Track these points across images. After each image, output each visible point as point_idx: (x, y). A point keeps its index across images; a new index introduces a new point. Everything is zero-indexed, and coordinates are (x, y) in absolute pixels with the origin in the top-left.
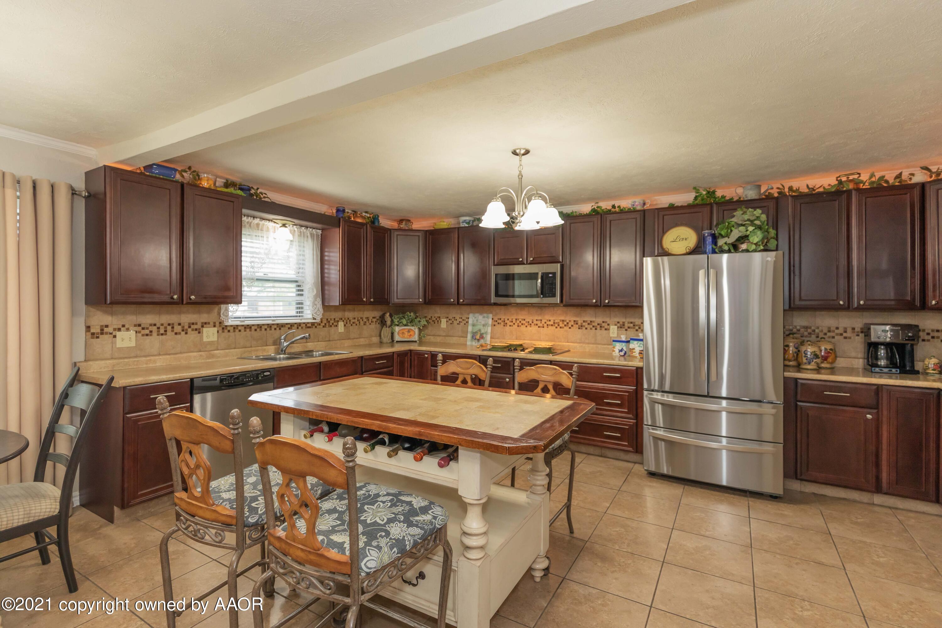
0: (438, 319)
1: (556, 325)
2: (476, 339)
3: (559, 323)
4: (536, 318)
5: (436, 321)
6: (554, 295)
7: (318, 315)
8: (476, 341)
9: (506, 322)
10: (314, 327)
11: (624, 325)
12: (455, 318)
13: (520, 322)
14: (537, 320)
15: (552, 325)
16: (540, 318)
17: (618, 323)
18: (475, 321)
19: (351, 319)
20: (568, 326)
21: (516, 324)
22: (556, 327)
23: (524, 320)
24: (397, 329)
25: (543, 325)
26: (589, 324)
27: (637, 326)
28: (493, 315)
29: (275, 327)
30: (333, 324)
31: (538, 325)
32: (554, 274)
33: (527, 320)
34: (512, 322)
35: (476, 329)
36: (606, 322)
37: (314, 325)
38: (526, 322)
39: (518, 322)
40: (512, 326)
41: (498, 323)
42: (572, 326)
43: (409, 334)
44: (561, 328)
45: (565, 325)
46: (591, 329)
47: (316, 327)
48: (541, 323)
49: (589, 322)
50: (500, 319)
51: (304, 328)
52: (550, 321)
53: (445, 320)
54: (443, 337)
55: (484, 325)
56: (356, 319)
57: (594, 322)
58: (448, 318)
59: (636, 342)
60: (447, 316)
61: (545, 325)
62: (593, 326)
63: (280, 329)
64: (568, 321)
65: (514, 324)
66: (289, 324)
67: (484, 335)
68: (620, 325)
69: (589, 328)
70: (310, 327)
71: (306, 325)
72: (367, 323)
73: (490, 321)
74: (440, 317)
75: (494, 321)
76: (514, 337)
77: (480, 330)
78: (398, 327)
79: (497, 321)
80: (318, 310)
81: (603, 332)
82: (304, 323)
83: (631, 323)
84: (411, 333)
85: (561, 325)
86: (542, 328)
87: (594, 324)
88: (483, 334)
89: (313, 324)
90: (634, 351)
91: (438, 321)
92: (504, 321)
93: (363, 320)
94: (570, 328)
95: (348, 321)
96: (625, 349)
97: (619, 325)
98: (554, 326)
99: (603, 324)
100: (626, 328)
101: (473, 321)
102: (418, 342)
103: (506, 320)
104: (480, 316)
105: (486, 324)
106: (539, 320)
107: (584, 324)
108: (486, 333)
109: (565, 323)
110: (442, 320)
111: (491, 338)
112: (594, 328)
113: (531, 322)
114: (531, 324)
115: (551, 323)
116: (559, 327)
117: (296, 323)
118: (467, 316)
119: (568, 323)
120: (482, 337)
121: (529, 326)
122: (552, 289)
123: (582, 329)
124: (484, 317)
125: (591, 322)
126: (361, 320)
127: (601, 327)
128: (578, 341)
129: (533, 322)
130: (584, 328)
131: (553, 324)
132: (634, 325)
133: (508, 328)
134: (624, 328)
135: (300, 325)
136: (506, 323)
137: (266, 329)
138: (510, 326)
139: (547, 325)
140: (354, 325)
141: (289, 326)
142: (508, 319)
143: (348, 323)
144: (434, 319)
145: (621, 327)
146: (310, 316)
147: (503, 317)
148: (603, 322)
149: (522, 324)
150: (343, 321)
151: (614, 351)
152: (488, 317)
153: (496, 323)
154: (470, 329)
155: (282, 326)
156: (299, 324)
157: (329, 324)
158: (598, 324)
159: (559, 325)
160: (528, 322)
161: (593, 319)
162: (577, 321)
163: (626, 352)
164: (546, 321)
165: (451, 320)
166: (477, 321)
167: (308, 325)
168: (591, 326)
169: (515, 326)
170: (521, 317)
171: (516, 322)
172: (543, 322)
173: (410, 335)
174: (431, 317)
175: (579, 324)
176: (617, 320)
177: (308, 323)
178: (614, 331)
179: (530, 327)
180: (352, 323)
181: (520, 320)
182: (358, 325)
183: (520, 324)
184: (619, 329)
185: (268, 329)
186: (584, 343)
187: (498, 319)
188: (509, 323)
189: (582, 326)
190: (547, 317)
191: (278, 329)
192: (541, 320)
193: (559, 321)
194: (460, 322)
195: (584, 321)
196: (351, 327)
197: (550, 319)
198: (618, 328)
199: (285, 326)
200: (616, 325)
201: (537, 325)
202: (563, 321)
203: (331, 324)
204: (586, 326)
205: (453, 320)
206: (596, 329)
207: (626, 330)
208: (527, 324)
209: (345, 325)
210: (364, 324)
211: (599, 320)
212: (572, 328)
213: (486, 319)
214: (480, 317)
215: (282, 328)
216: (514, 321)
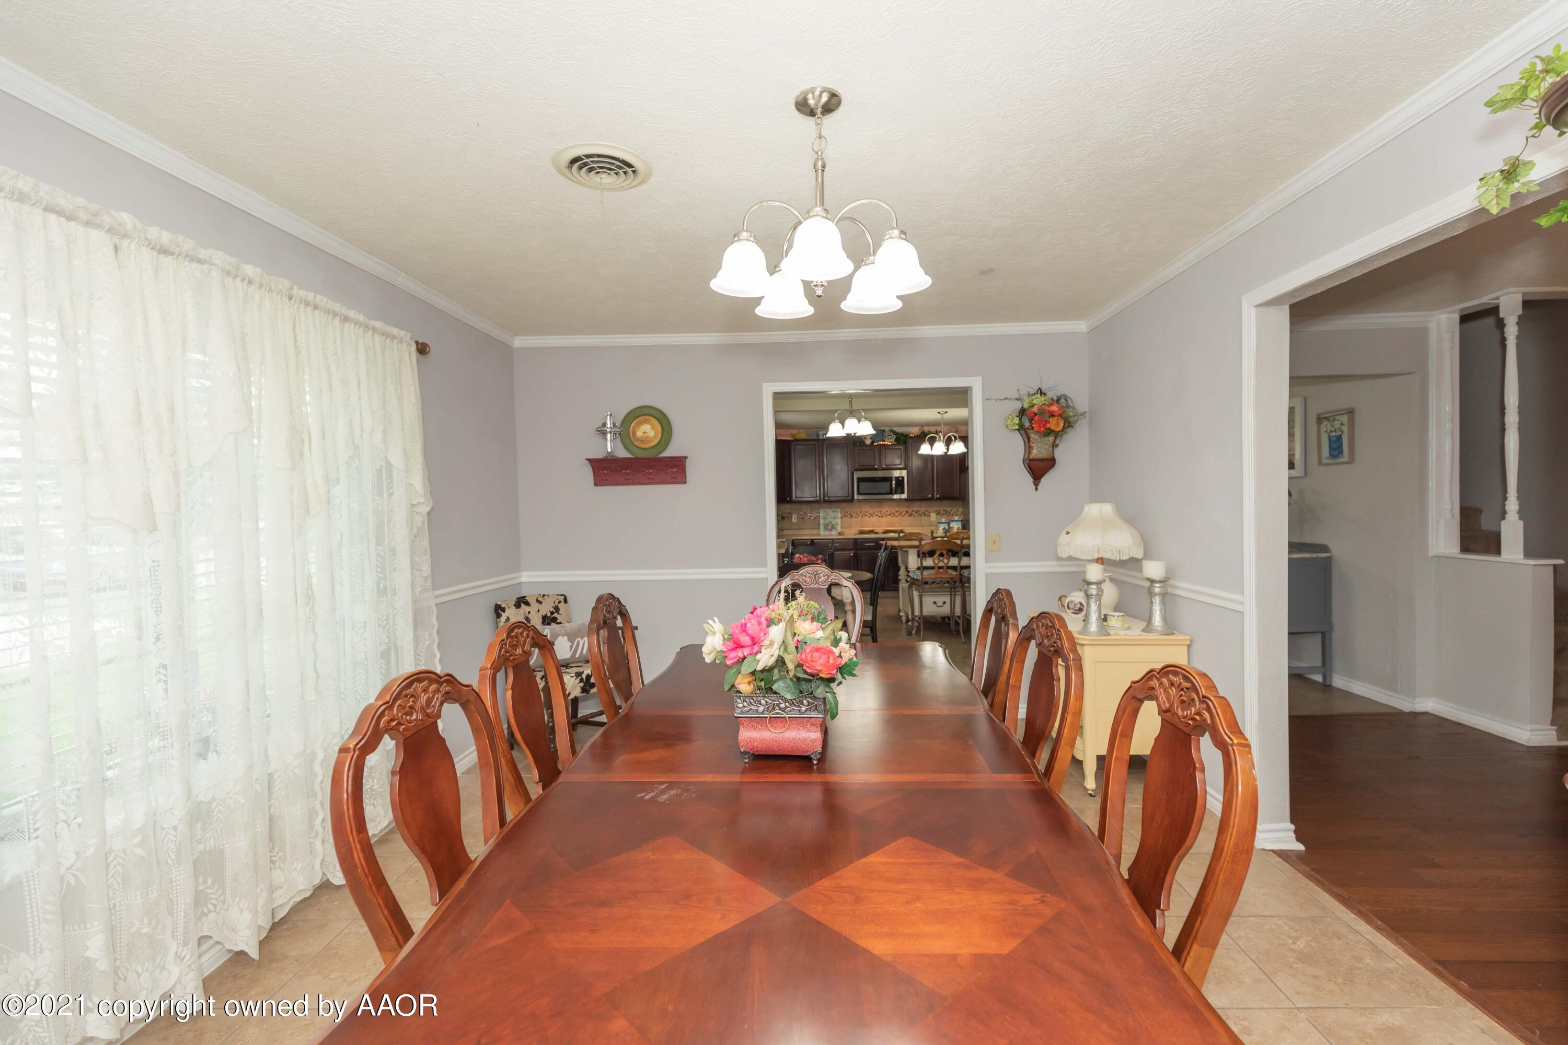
0: (789, 515)
1: (893, 515)
2: (828, 529)
4: (877, 510)
5: (787, 517)
6: (903, 492)
8: (829, 531)
11: (940, 512)
12: (805, 513)
13: (864, 514)
15: (889, 515)
16: (880, 510)
18: (826, 516)
20: (901, 515)
22: (893, 517)
23: (867, 512)
25: (882, 515)
27: (948, 512)
28: (841, 510)
31: (879, 516)
32: (903, 478)
33: (870, 512)
34: (857, 514)
35: (827, 521)
36: (928, 511)
38: (869, 514)
39: (862, 514)
41: (846, 516)
42: (904, 515)
44: (896, 516)
45: (899, 515)
46: (918, 516)
49: (916, 511)
52: (887, 512)
53: (796, 515)
54: (795, 530)
55: (834, 518)
58: (799, 513)
59: (954, 523)
61: (884, 515)
64: (901, 512)
65: (859, 515)
67: (835, 526)
69: (916, 516)
73: (839, 515)
75: (842, 514)
77: (831, 522)
79: (844, 515)
81: (926, 518)
83: (945, 510)
85: (896, 514)
86: (882, 518)
87: (919, 513)
88: (834, 524)
90: (953, 528)
91: (789, 517)
92: (851, 514)
96: (947, 527)
97: (936, 512)
98: (891, 515)
99: (926, 513)
100: (941, 514)
101: (824, 516)
105: (836, 516)
106: (879, 512)
108: (837, 524)
109: (899, 513)
110: (793, 515)
111: (842, 528)
114: (872, 515)
115: (889, 513)
118: (818, 512)
120: (833, 527)
123: (912, 517)
124: (833, 511)
127: (924, 514)
128: (909, 526)
129: (874, 513)
132: (946, 512)
133: (853, 520)
136: (852, 516)
138: (856, 517)
139: (886, 515)
142: (854, 513)
144: (786, 515)
145: (938, 514)
147: (849, 512)
148: (926, 511)
149: (866, 515)
152: (837, 511)
154: (822, 521)
161: (919, 509)
164: (885, 512)
165: (802, 515)
166: (828, 513)
169: (860, 517)
170: (864, 510)
176: (935, 509)
178: (933, 516)
179: (872, 517)
181: (864, 512)
186: (913, 526)
187: (846, 512)
188: (854, 515)
189: (911, 515)
190: (886, 509)
192: (881, 512)
193: (894, 512)
194: (810, 516)
195: (913, 511)
197: (888, 510)
198: (936, 514)
200: (934, 512)
201: (877, 515)
202: (898, 511)
204: (914, 514)
205: (804, 515)
206: (921, 517)
211: (923, 510)
213: (835, 513)
214: (830, 512)
216: (859, 513)
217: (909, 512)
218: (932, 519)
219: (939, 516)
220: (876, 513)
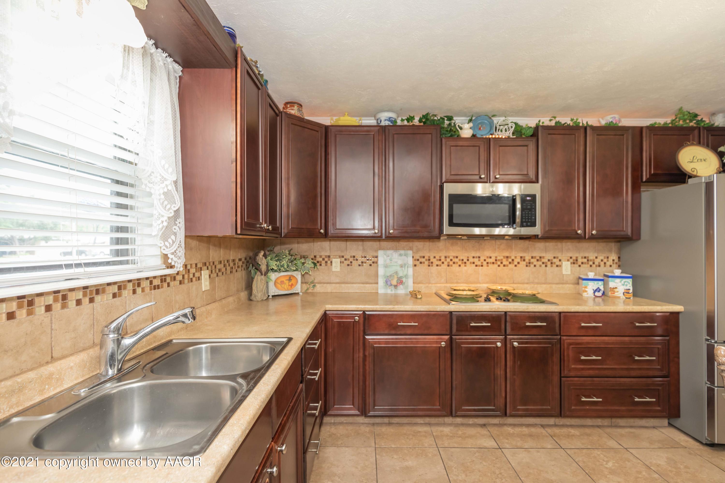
0: (326, 259)
1: (499, 263)
2: (391, 285)
3: (502, 260)
4: (473, 254)
5: (323, 262)
6: (533, 224)
7: (180, 258)
8: (393, 287)
9: (431, 261)
10: (165, 285)
11: (577, 260)
12: (354, 257)
13: (451, 260)
14: (474, 257)
15: (493, 263)
16: (478, 255)
17: (571, 258)
18: (388, 261)
19: (217, 263)
20: (513, 263)
21: (446, 263)
22: (499, 266)
23: (457, 257)
24: (273, 276)
25: (482, 263)
26: (538, 260)
27: (591, 261)
28: (413, 252)
29: (80, 295)
30: (194, 275)
31: (476, 264)
32: (534, 197)
33: (461, 258)
34: (440, 260)
35: (390, 271)
36: (557, 258)
37: (165, 281)
38: (460, 260)
39: (448, 260)
40: (440, 266)
41: (421, 263)
42: (518, 263)
43: (290, 284)
44: (504, 266)
45: (510, 263)
46: (540, 266)
47: (169, 285)
48: (479, 260)
49: (538, 258)
50: (424, 257)
51: (147, 290)
52: (490, 258)
53: (339, 260)
54: (338, 285)
55: (401, 266)
56: (222, 262)
57: (543, 257)
58: (343, 257)
59: (617, 280)
60: (343, 254)
61: (485, 263)
62: (543, 263)
63: (92, 300)
64: (513, 258)
65: (443, 263)
66: (115, 283)
67: (404, 280)
68: (574, 260)
69: (537, 266)
70: (158, 287)
71: (151, 283)
72: (234, 271)
73: (410, 261)
74: (329, 257)
75: (415, 260)
76: (443, 280)
77: (396, 273)
78: (276, 273)
79: (418, 260)
80: (180, 246)
81: (555, 269)
82: (147, 279)
83: (585, 258)
84: (293, 282)
85: (505, 262)
86: (481, 267)
87: (543, 260)
88: (401, 277)
89: (163, 278)
90: (616, 290)
91: (326, 262)
92: (429, 260)
93: (229, 266)
94: (516, 266)
95: (214, 267)
96: (602, 288)
97: (571, 260)
98: (496, 263)
99: (554, 260)
100: (580, 263)
101: (385, 261)
102: (301, 294)
103: (432, 258)
104: (394, 253)
105: (405, 265)
106: (476, 257)
107: (532, 260)
108: (406, 276)
109: (510, 260)
110: (334, 260)
112: (544, 266)
113: (465, 260)
114: (465, 263)
115: (493, 260)
116: (502, 265)
117: (130, 281)
118: (375, 254)
119: (513, 260)
120: (400, 282)
121: (464, 264)
122: (531, 217)
123: (530, 266)
124: (401, 255)
125: (540, 257)
126: (227, 265)
127: (552, 263)
128: (526, 281)
129: (468, 260)
130: (532, 266)
131: (494, 261)
132: (588, 260)
133: (434, 269)
134: (577, 263)
135: (139, 285)
136: (432, 263)
137: (48, 308)
138: (437, 265)
139: (488, 263)
140: (220, 274)
141: (115, 289)
142: (435, 257)
143: (214, 271)
144: (321, 259)
145: (574, 263)
146: (159, 262)
147: (427, 255)
148: (554, 258)
149: (454, 263)
150: (208, 269)
151: (586, 291)
152: (406, 255)
153: (418, 263)
154: (381, 271)
155: (97, 292)
156: (138, 282)
157: (189, 276)
158: (549, 260)
159: (502, 263)
160: (463, 260)
161: (542, 255)
162: (524, 257)
163: (604, 292)
164: (486, 258)
165: (349, 260)
166: (391, 260)
167: (156, 282)
168: (540, 263)
169: (444, 266)
170: (452, 254)
171: (446, 260)
172: (482, 259)
173: (292, 285)
174: (315, 257)
175: (527, 260)
176: (570, 255)
177: (155, 277)
178: (567, 268)
179: (465, 266)
180: (217, 271)
181: (451, 258)
182: (224, 273)
183: (451, 263)
184: (573, 265)
185: (57, 306)
186: (533, 283)
187: (421, 257)
188: (436, 262)
189: (529, 263)
190: (487, 253)
191: (86, 301)
192: (479, 257)
193: (502, 258)
194: (362, 262)
195: (532, 257)
196: (217, 278)
197: (491, 255)
198: (571, 263)
199: (104, 291)
200: (568, 260)
201: (474, 263)
202: (507, 257)
203: (191, 276)
204: (535, 263)
205: (351, 259)
206: (546, 266)
207: (580, 266)
208: (460, 263)
209: (210, 276)
210: (231, 273)
211: (549, 256)
212: (518, 265)
213: (404, 257)
214: (395, 255)
215: (98, 298)
216: (443, 259)
217: (527, 258)
218: (564, 272)
219: (576, 266)
220: (471, 260)
